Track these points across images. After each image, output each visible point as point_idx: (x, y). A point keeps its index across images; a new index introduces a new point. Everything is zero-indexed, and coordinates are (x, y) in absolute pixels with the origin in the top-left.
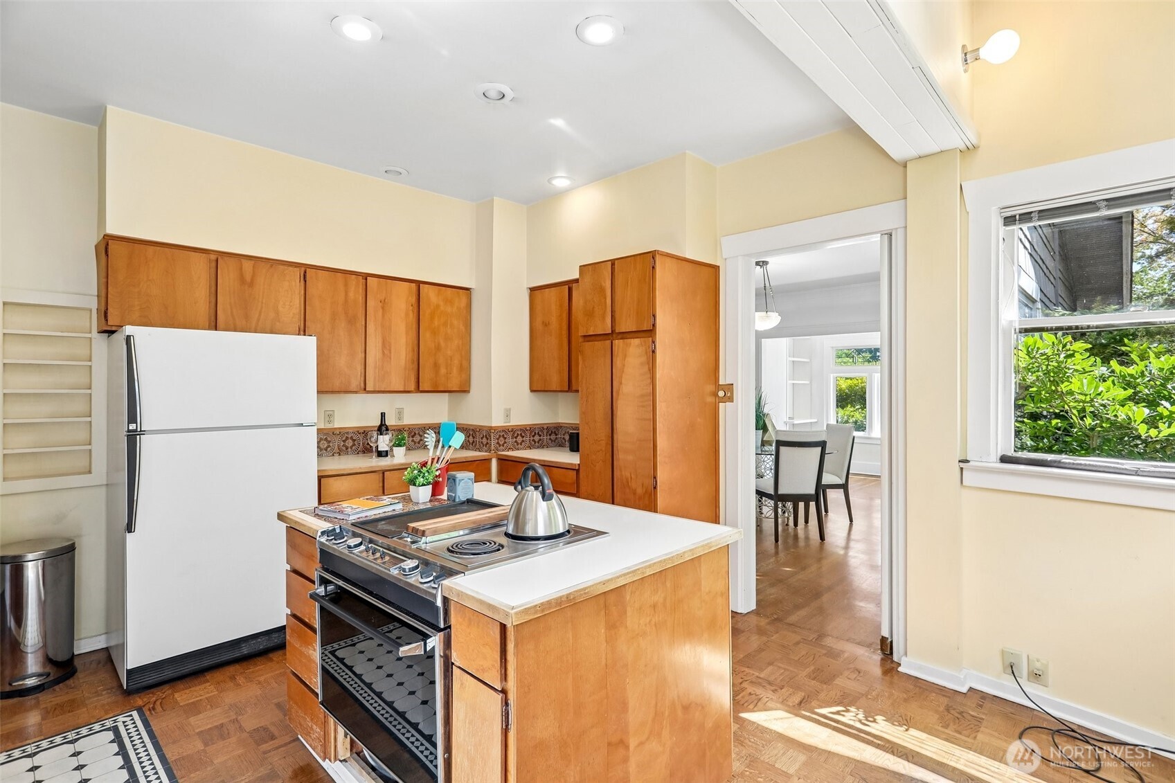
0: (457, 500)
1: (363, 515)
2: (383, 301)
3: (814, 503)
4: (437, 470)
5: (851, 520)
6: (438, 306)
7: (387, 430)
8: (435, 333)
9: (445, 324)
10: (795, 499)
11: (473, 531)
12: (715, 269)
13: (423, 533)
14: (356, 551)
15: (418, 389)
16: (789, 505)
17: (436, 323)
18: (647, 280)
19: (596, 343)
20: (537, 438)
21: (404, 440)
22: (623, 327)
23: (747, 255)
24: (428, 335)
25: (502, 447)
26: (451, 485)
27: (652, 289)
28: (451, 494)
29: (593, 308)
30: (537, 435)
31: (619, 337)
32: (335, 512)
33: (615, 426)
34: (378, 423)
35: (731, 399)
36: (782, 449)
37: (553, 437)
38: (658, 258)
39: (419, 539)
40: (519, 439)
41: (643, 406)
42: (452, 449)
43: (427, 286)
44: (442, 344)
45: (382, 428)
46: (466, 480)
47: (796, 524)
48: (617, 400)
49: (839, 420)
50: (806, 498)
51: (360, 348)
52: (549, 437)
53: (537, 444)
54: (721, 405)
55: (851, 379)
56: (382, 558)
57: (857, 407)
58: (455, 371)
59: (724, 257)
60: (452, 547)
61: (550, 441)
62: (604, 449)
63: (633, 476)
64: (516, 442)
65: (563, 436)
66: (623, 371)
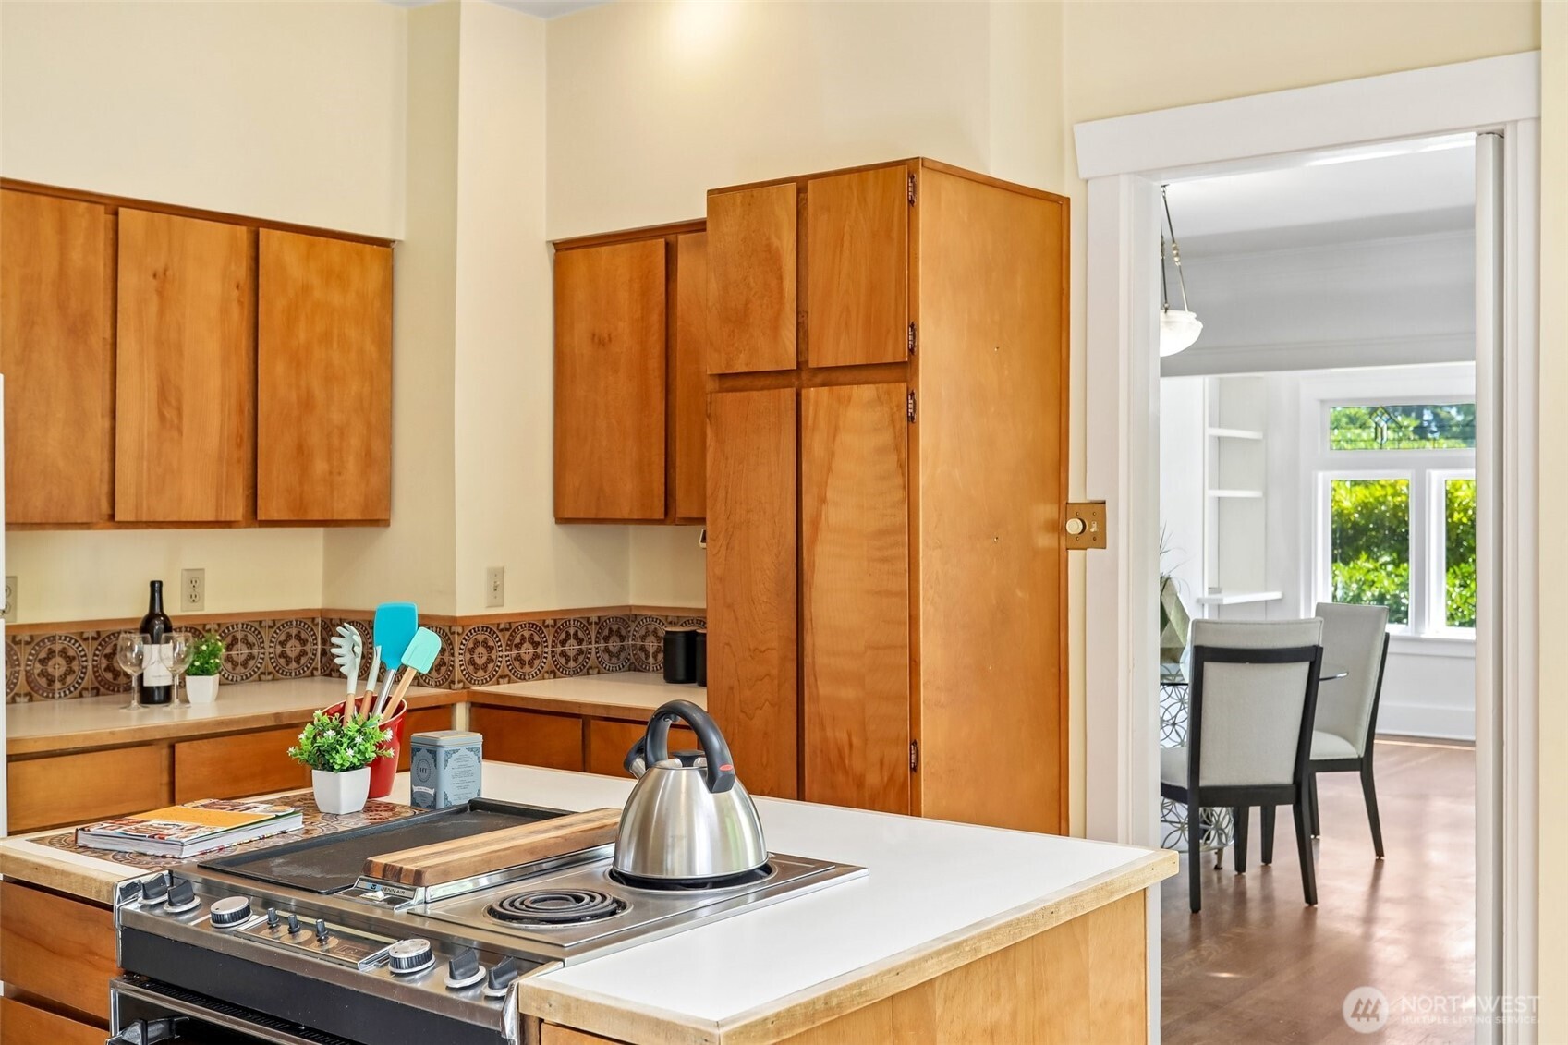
0: (441, 804)
1: (213, 844)
2: (160, 274)
3: (1290, 807)
4: (382, 728)
5: (1379, 851)
6: (306, 289)
7: (168, 628)
8: (298, 362)
9: (326, 338)
10: (1238, 798)
11: (523, 873)
12: (1062, 203)
13: (418, 879)
14: (243, 926)
15: (254, 517)
16: (1223, 815)
17: (302, 336)
18: (895, 234)
19: (755, 394)
20: (572, 647)
21: (216, 657)
22: (828, 352)
23: (1139, 173)
24: (280, 368)
25: (481, 673)
26: (423, 765)
27: (908, 257)
28: (423, 789)
29: (747, 303)
30: (572, 641)
31: (820, 378)
32: (140, 839)
33: (806, 612)
34: (142, 611)
35: (1099, 541)
36: (1211, 669)
37: (614, 644)
38: (923, 178)
39: (408, 893)
40: (527, 651)
41: (884, 560)
42: (408, 677)
43: (279, 233)
44: (319, 395)
45: (155, 625)
46: (463, 751)
47: (1240, 865)
48: (813, 541)
49: (1339, 594)
50: (1267, 797)
51: (96, 404)
52: (602, 645)
53: (572, 664)
54: (1074, 556)
55: (1366, 484)
56: (320, 940)
57: (1382, 560)
58: (352, 466)
59: (1083, 175)
60: (501, 905)
61: (606, 657)
62: (775, 672)
63: (855, 741)
64: (518, 658)
65: (639, 643)
66: (830, 469)
